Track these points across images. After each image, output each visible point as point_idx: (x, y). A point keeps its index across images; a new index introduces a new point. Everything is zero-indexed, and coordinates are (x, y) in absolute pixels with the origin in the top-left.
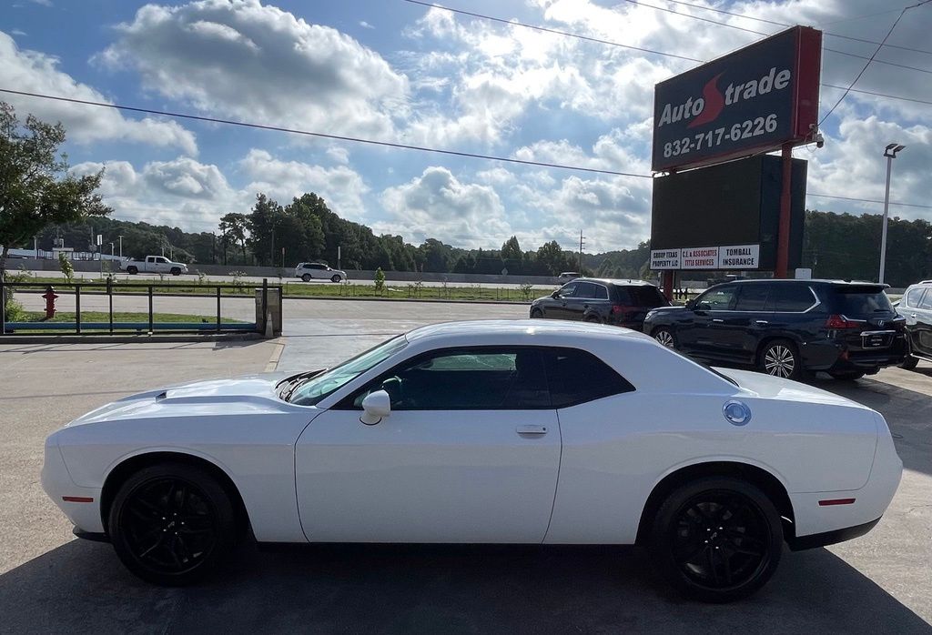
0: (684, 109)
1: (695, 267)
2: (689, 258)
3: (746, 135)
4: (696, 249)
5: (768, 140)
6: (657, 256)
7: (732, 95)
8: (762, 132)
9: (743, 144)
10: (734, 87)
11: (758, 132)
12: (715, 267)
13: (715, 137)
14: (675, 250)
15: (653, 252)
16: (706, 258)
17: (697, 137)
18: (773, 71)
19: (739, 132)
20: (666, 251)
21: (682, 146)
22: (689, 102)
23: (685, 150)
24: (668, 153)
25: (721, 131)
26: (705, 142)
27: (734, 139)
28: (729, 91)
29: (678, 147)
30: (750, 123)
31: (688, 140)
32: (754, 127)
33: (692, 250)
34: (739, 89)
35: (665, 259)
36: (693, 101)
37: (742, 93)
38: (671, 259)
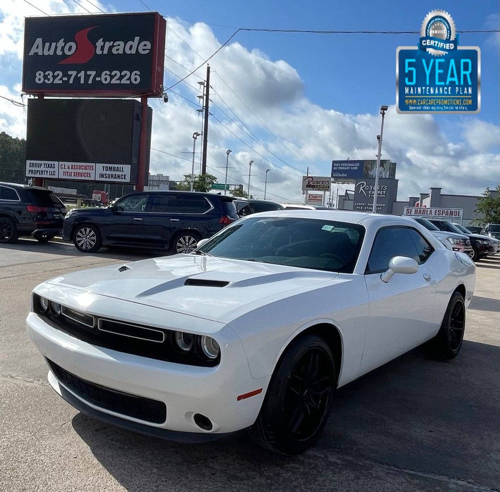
0: (56, 47)
1: (73, 178)
2: (67, 170)
3: (114, 81)
4: (74, 164)
5: (131, 89)
6: (32, 165)
7: (102, 47)
8: (128, 82)
9: (111, 87)
10: (104, 41)
11: (124, 81)
12: (92, 178)
13: (87, 77)
14: (52, 163)
15: (28, 162)
16: (84, 171)
17: (70, 73)
18: (137, 39)
19: (109, 78)
20: (43, 162)
21: (54, 77)
22: (61, 43)
23: (57, 81)
24: (40, 79)
25: (93, 73)
26: (77, 79)
27: (104, 82)
28: (100, 43)
29: (50, 77)
30: (118, 73)
31: (61, 74)
32: (121, 78)
33: (70, 164)
34: (108, 45)
35: (42, 168)
36: (66, 42)
37: (111, 48)
38: (49, 169)
